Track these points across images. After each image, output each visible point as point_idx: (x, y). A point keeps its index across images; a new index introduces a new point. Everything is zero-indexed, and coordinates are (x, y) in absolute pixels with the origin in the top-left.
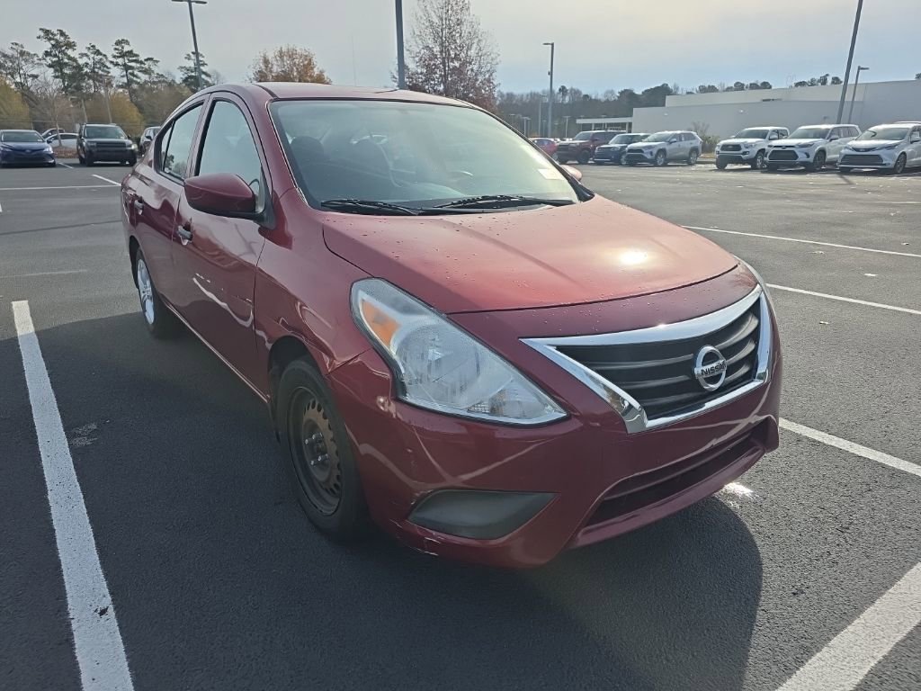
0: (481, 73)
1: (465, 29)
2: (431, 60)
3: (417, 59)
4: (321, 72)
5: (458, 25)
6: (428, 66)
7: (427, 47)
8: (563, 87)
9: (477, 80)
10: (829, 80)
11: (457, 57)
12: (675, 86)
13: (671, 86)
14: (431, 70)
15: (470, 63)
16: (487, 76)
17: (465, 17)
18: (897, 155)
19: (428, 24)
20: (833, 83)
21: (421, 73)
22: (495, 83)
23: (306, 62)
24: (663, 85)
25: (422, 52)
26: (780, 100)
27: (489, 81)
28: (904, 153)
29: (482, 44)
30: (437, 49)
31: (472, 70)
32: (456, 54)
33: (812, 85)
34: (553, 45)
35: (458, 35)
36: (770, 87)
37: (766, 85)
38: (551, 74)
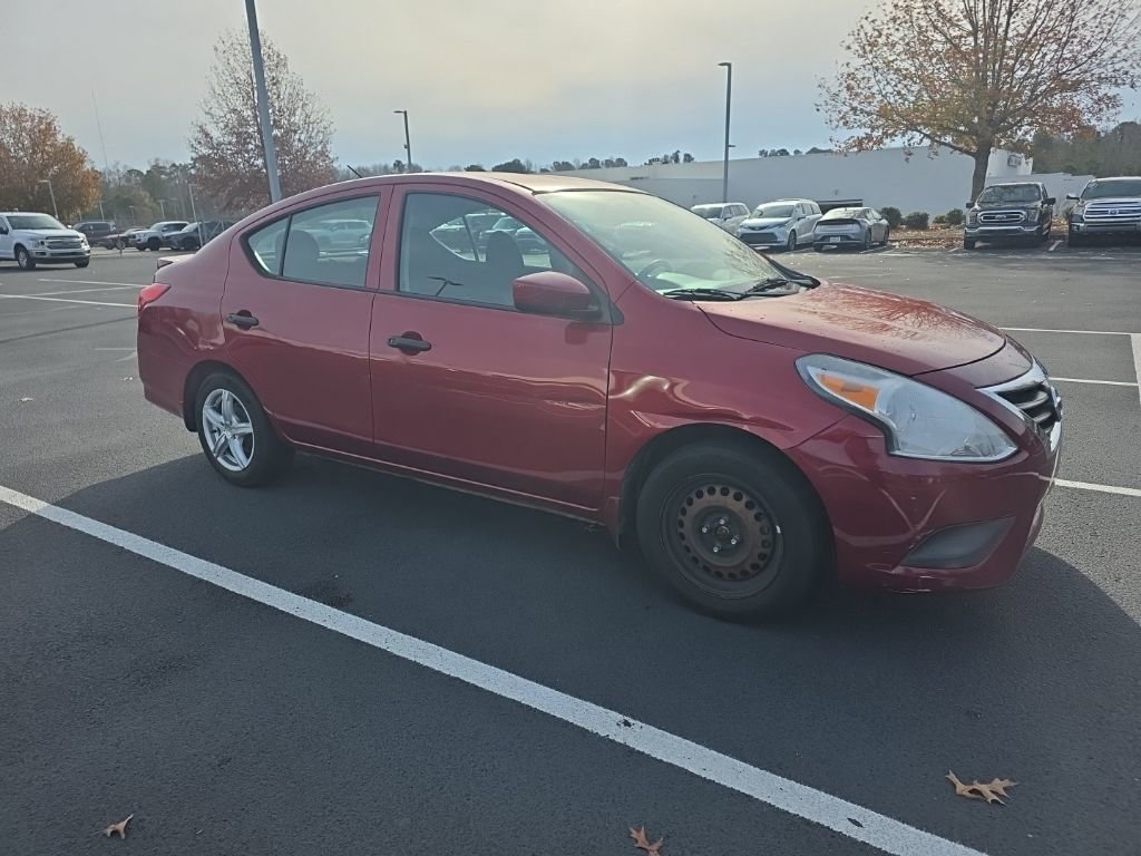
0: (311, 144)
1: (284, 90)
2: (242, 126)
3: (221, 125)
4: (70, 140)
5: (274, 84)
6: (239, 135)
7: (234, 110)
8: (399, 162)
9: (307, 152)
10: (681, 157)
11: (277, 125)
12: (527, 162)
13: (523, 162)
14: (243, 139)
15: (295, 132)
16: (319, 148)
17: (282, 76)
18: (789, 232)
19: (233, 81)
20: (685, 160)
21: (230, 143)
22: (331, 156)
23: (43, 127)
24: (514, 161)
25: (228, 116)
26: (647, 178)
27: (323, 153)
28: (793, 230)
29: (308, 109)
30: (248, 113)
31: (299, 140)
32: (275, 121)
33: (666, 162)
34: (405, 113)
35: (275, 97)
36: (626, 164)
37: (621, 163)
38: (407, 147)
